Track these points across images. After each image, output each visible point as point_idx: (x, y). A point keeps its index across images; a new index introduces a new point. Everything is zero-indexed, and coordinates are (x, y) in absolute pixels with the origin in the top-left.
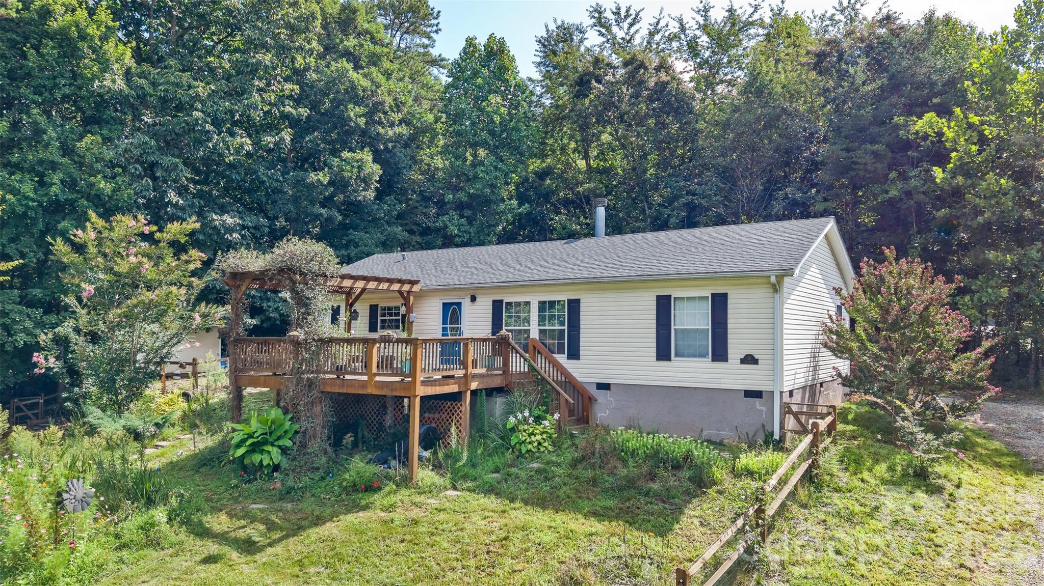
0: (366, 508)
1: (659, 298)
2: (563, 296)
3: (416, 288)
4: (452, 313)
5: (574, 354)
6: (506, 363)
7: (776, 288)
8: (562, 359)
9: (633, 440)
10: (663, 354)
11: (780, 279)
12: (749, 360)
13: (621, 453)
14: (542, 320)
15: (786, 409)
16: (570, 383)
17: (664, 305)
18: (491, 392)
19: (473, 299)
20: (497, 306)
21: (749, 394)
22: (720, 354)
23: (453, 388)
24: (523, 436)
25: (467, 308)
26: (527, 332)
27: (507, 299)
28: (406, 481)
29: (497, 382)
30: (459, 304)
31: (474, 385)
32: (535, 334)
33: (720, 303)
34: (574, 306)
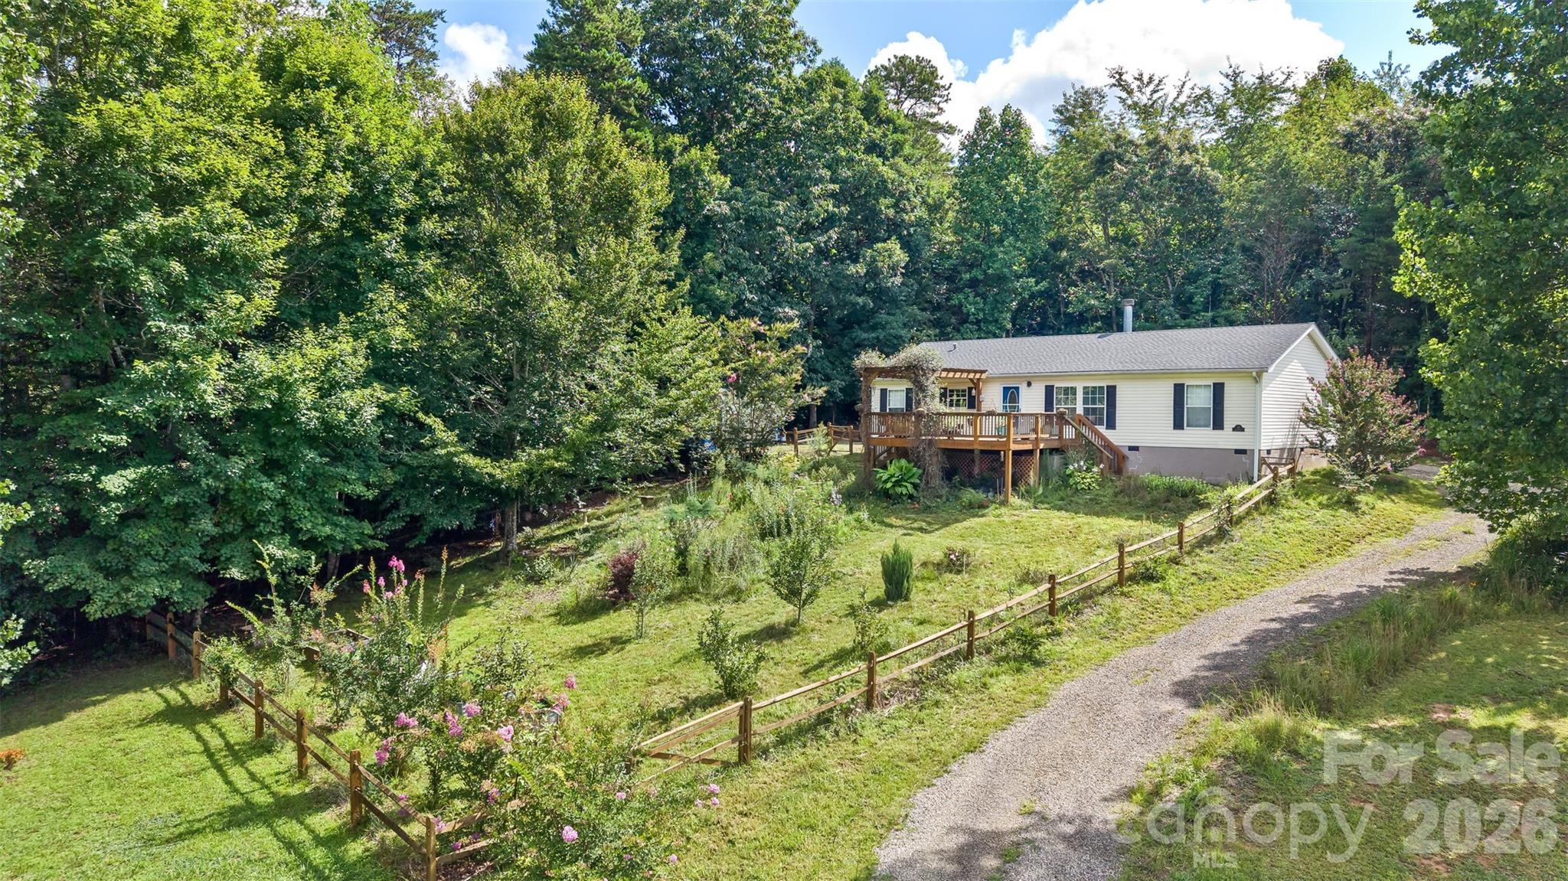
0: (983, 516)
1: (1176, 386)
2: (1104, 384)
3: (984, 376)
4: (1011, 395)
5: (1111, 425)
6: (1061, 432)
7: (1257, 379)
8: (1102, 429)
9: (1155, 480)
10: (1178, 424)
11: (1259, 375)
12: (1238, 428)
13: (1146, 488)
14: (1086, 401)
15: (1262, 461)
16: (1109, 446)
17: (1179, 391)
18: (1053, 451)
19: (1029, 384)
20: (1049, 390)
21: (1238, 452)
22: (1218, 424)
23: (1029, 447)
24: (1078, 480)
25: (1024, 390)
26: (1075, 409)
27: (1057, 384)
28: (1004, 503)
29: (1055, 445)
30: (1017, 389)
31: (1042, 446)
32: (1080, 411)
33: (1218, 390)
34: (1112, 390)
